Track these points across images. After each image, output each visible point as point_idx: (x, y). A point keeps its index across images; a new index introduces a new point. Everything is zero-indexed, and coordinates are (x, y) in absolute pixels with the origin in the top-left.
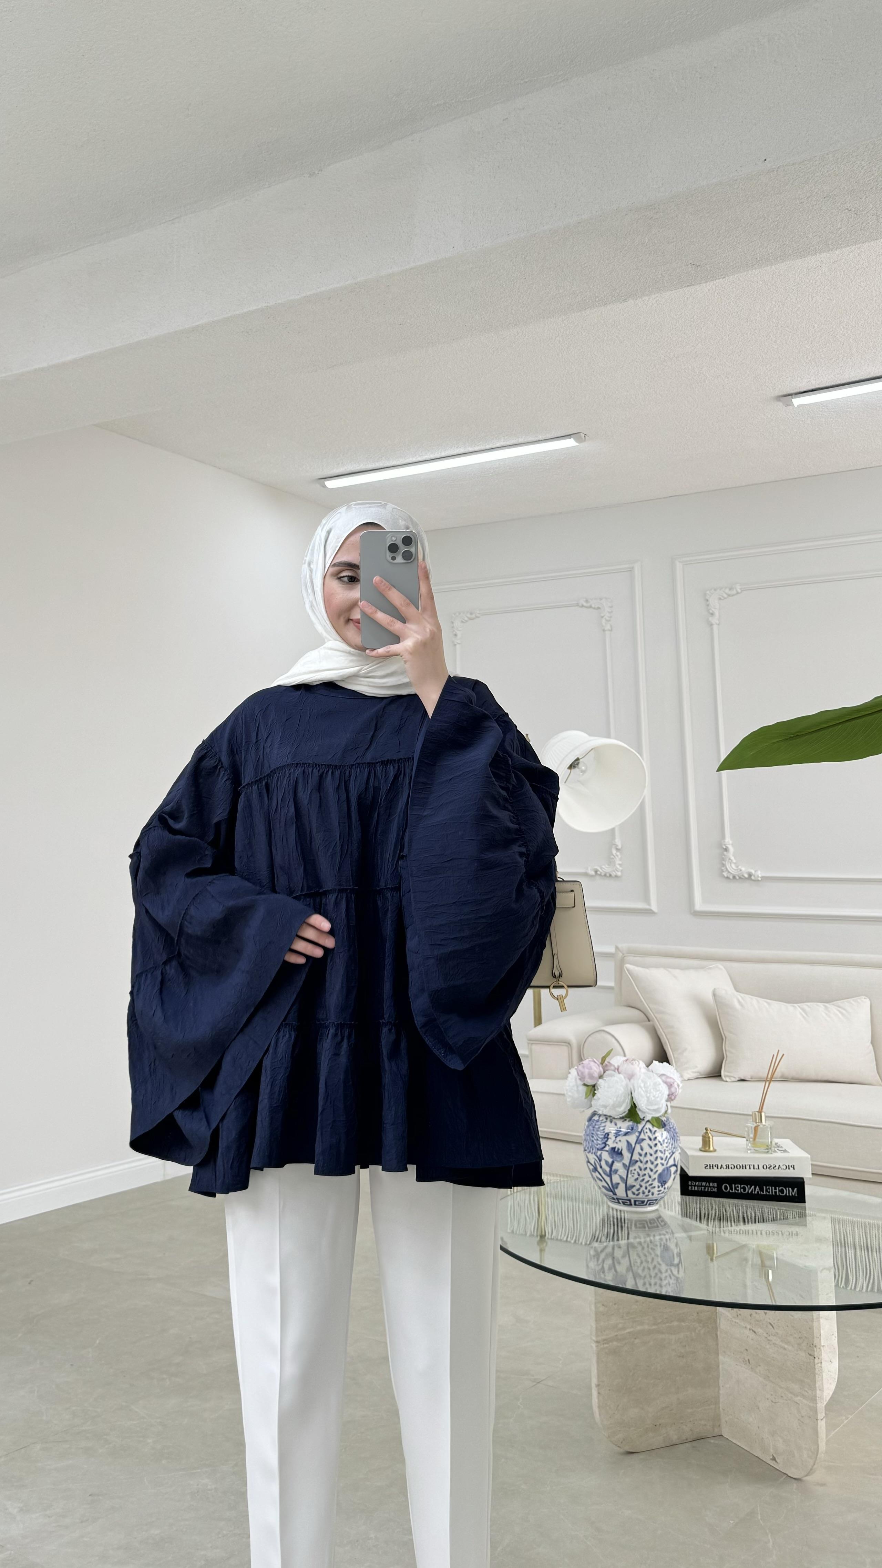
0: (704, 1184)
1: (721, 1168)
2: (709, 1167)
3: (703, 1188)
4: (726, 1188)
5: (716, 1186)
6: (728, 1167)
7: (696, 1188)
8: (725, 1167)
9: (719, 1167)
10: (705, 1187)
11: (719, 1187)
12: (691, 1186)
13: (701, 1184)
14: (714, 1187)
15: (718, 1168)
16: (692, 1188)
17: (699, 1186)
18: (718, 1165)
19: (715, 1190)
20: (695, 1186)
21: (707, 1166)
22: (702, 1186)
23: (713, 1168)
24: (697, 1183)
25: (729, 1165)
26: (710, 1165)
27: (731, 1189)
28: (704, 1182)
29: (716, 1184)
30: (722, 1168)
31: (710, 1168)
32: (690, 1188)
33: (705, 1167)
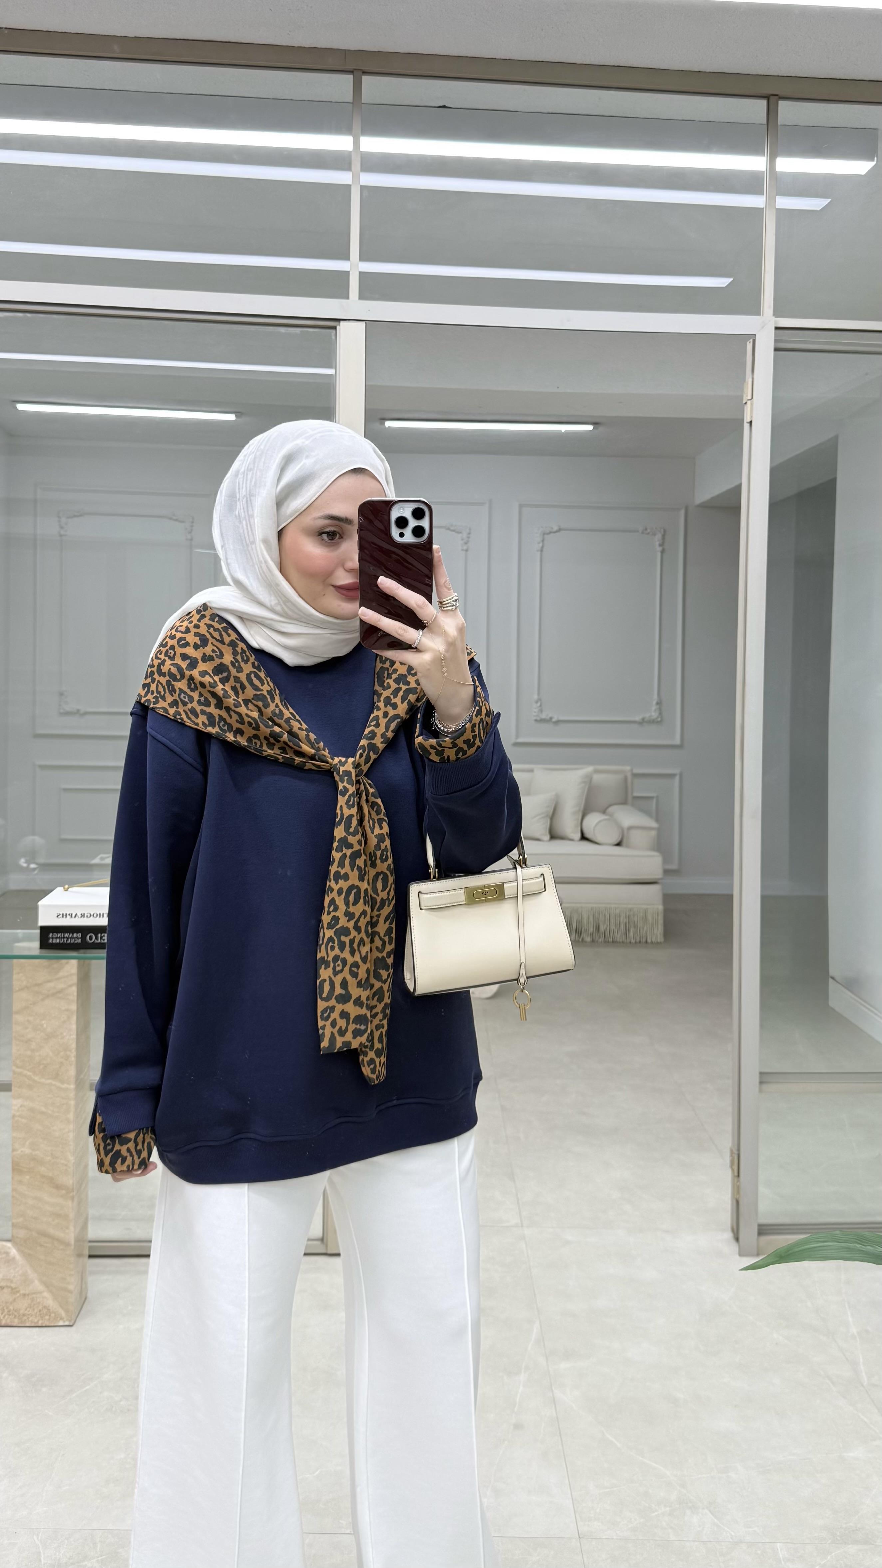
0: (66, 935)
1: (75, 917)
2: (61, 916)
3: (65, 940)
4: (91, 938)
5: (80, 936)
6: (83, 916)
7: (58, 941)
8: (80, 916)
9: (73, 916)
10: (68, 938)
11: (83, 938)
12: (52, 938)
13: (64, 935)
14: (77, 938)
15: (71, 917)
16: (52, 941)
17: (61, 938)
18: (72, 914)
19: (79, 941)
20: (56, 938)
21: (60, 915)
22: (64, 938)
23: (66, 917)
24: (59, 935)
25: (84, 914)
26: (63, 914)
27: (96, 938)
28: (67, 933)
29: (80, 934)
30: (77, 917)
31: (63, 917)
32: (50, 941)
33: (57, 916)
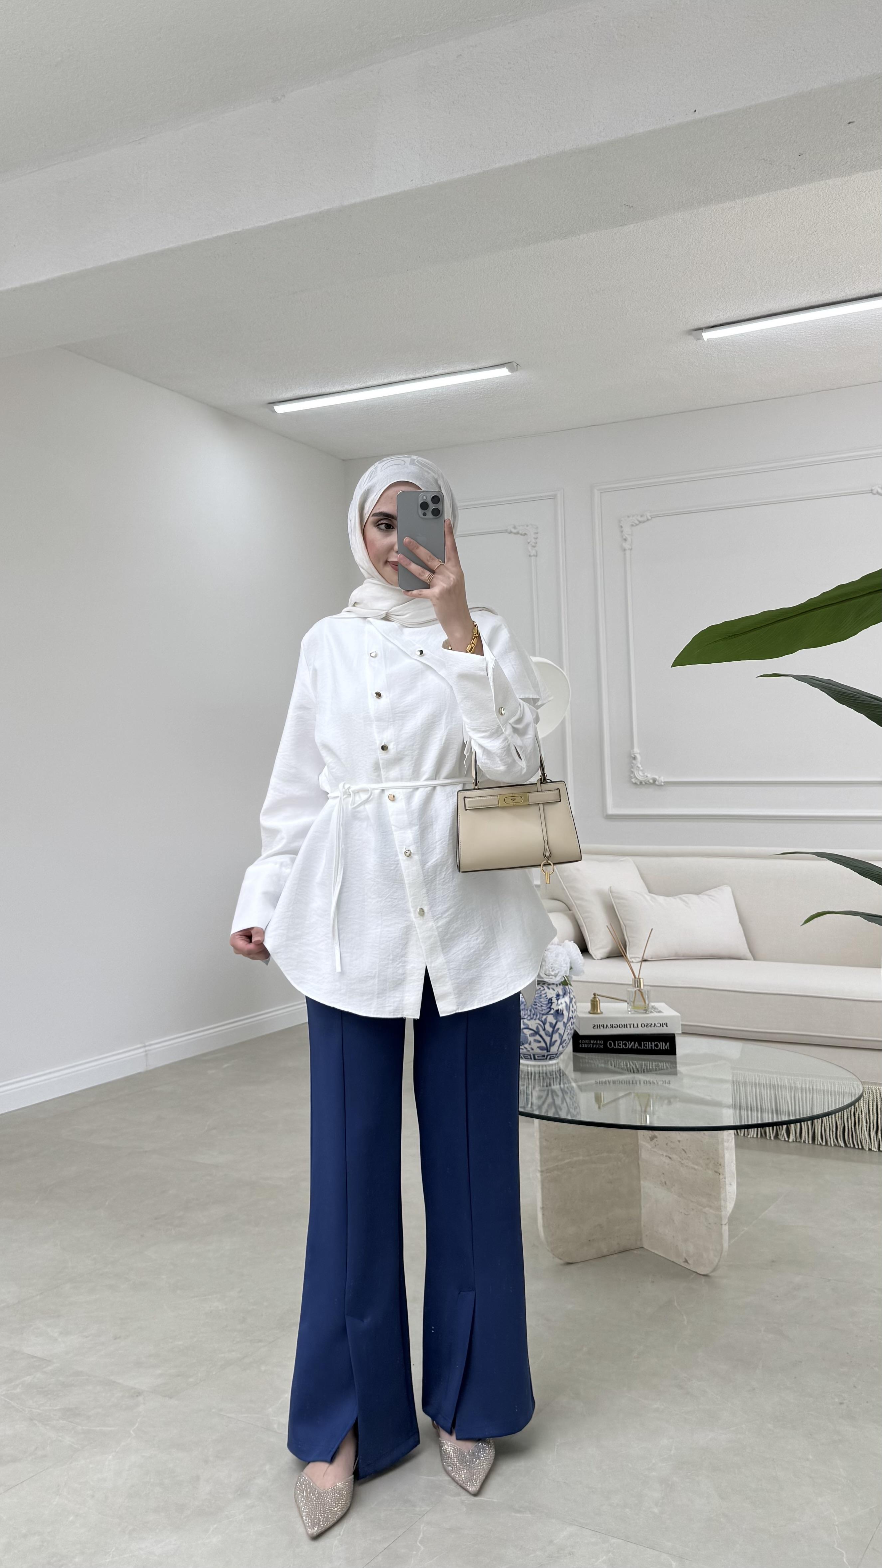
0: (592, 1042)
1: (606, 1028)
2: (596, 1027)
3: (591, 1045)
4: (610, 1044)
5: (602, 1043)
6: (612, 1026)
7: (586, 1046)
8: (610, 1027)
10: (593, 1044)
11: (605, 1044)
12: (582, 1043)
13: (590, 1042)
14: (600, 1044)
15: (604, 1028)
16: (582, 1045)
17: (588, 1044)
18: (604, 1025)
19: (602, 1047)
20: (585, 1043)
21: (595, 1026)
22: (590, 1043)
23: (600, 1028)
24: (587, 1041)
26: (597, 1025)
27: (615, 1045)
28: (593, 1040)
29: (602, 1041)
31: (597, 1028)
32: (580, 1046)
33: (593, 1027)
